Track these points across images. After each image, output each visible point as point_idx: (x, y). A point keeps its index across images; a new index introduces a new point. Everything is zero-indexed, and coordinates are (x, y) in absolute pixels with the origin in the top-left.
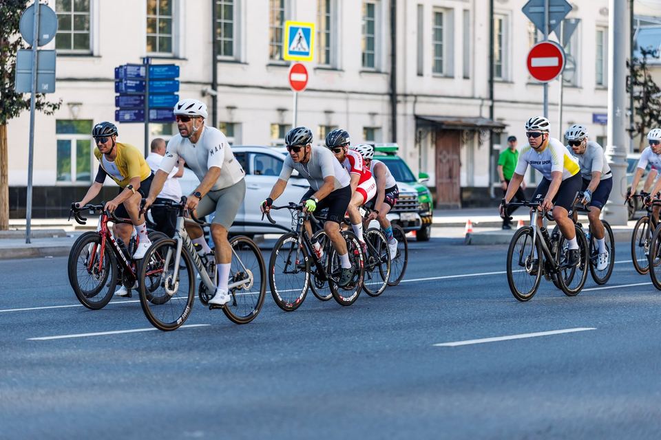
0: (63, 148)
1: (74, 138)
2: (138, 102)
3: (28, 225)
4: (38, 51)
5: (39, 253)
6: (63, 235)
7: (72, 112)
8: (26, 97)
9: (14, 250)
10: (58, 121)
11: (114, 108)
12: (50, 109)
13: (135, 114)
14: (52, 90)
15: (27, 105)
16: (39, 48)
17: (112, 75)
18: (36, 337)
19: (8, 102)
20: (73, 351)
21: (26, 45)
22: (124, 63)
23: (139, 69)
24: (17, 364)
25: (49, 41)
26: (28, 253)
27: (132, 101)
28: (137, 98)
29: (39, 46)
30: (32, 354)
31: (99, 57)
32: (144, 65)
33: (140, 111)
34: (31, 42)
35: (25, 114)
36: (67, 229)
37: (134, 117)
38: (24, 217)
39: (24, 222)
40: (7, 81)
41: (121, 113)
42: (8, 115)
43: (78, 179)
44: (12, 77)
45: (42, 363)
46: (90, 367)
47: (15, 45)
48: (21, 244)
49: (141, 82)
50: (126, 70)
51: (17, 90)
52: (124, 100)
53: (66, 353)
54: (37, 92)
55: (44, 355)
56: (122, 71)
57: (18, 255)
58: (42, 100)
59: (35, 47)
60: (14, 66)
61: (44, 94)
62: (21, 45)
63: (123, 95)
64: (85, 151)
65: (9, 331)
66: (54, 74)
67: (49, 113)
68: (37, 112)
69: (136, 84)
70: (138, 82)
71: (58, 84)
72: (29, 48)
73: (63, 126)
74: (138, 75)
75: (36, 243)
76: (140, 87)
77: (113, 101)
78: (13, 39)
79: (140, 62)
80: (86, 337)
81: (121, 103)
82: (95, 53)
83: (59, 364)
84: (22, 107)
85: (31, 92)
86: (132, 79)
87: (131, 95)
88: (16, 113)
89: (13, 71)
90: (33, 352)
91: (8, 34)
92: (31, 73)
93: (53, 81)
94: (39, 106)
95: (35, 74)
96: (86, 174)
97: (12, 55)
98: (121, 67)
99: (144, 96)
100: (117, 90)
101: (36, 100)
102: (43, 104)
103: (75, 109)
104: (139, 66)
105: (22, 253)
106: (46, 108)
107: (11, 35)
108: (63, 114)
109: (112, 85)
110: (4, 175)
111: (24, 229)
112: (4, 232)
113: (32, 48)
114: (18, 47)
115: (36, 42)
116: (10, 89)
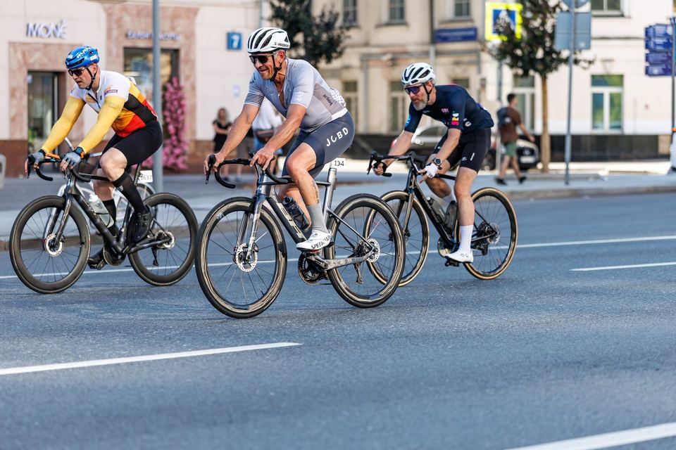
0: (597, 101)
1: (606, 91)
2: (665, 58)
3: (567, 169)
4: (577, 13)
5: (577, 194)
6: (597, 177)
7: (605, 67)
8: (565, 54)
9: (555, 191)
10: (593, 77)
11: (644, 64)
12: (586, 65)
13: (663, 69)
14: (588, 47)
15: (566, 61)
16: (576, 10)
17: (642, 34)
18: (578, 268)
19: (548, 59)
20: (611, 282)
21: (565, 7)
22: (652, 23)
23: (666, 29)
24: (562, 292)
25: (584, 4)
26: (567, 194)
27: (660, 57)
28: (665, 54)
29: (576, 8)
30: (575, 283)
31: (629, 17)
32: (672, 25)
33: (667, 66)
34: (569, 5)
35: (563, 69)
36: (602, 173)
37: (662, 72)
38: (562, 160)
39: (560, 166)
40: (547, 39)
41: (651, 68)
42: (548, 70)
43: (612, 127)
44: (552, 36)
45: (585, 292)
46: (629, 296)
47: (554, 9)
48: (560, 185)
49: (668, 40)
50: (654, 30)
51: (557, 47)
52: (653, 56)
53: (605, 283)
54: (575, 49)
55: (586, 284)
56: (651, 31)
57: (558, 195)
58: (579, 56)
60: (554, 27)
61: (580, 51)
62: (561, 9)
63: (653, 51)
64: (616, 101)
65: (554, 262)
66: (590, 34)
67: (584, 68)
68: (575, 68)
69: (665, 43)
70: (665, 40)
71: (593, 43)
72: (568, 11)
73: (597, 80)
74: (666, 34)
75: (575, 185)
76: (668, 45)
77: (643, 58)
79: (668, 22)
80: (623, 269)
81: (651, 59)
82: (626, 13)
83: (599, 292)
84: (561, 63)
85: (569, 48)
86: (660, 37)
87: (659, 52)
88: (556, 68)
89: (554, 32)
90: (576, 281)
92: (569, 33)
93: (589, 39)
94: (576, 62)
95: (572, 32)
96: (616, 123)
97: (553, 17)
98: (650, 27)
99: (671, 53)
100: (647, 46)
101: (573, 57)
102: (580, 61)
103: (608, 65)
104: (666, 26)
105: (561, 194)
106: (582, 64)
108: (598, 69)
109: (642, 43)
110: (545, 124)
111: (563, 172)
112: (545, 175)
113: (571, 11)
114: (558, 10)
115: (573, 5)
116: (551, 47)
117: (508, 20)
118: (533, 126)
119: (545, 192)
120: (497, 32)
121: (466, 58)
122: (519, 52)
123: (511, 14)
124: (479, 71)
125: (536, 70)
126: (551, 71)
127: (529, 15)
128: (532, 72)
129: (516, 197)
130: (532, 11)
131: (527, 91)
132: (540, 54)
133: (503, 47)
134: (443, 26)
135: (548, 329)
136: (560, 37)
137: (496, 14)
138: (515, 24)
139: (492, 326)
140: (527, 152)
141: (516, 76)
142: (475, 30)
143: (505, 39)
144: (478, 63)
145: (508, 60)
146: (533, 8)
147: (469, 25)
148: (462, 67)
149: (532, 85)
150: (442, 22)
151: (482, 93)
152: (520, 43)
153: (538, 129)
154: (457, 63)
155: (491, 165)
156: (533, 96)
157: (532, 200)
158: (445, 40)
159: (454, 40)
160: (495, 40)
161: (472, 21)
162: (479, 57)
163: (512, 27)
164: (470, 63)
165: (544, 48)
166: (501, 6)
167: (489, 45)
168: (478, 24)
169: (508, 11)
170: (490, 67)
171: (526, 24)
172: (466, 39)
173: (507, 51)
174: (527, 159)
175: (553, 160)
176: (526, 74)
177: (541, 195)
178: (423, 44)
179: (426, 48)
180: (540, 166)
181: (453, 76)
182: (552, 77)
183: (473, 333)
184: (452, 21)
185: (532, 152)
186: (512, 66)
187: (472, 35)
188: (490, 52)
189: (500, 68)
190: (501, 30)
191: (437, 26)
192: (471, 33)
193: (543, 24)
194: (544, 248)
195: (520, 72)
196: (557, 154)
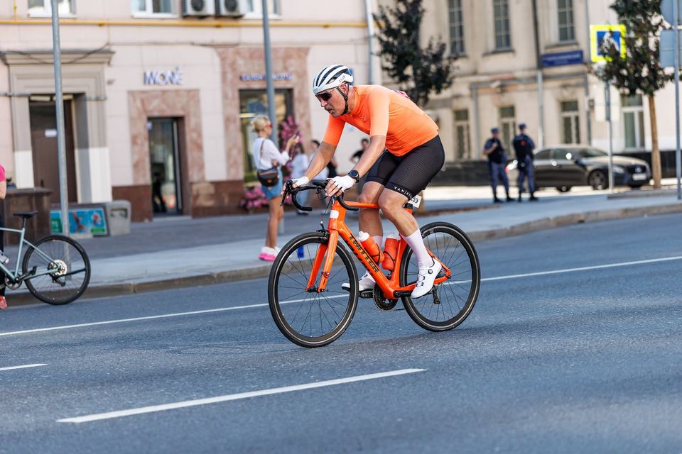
3: (679, 184)
4: (679, 30)
9: (668, 206)
15: (672, 77)
16: (679, 28)
21: (667, 25)
26: (681, 208)
29: (679, 25)
34: (672, 23)
35: (670, 86)
38: (674, 176)
39: (674, 181)
40: (652, 57)
42: (654, 88)
44: (657, 55)
47: (657, 26)
48: (673, 200)
51: (660, 65)
54: (680, 65)
57: (672, 210)
59: (676, 27)
60: (657, 44)
62: (664, 27)
65: (671, 276)
68: (680, 84)
72: (671, 28)
78: (655, 20)
84: (667, 80)
85: (674, 66)
88: (662, 86)
89: (657, 50)
91: (651, 16)
92: (673, 51)
94: (681, 78)
95: (677, 51)
97: (655, 35)
101: (680, 73)
105: (675, 209)
107: (653, 17)
110: (654, 141)
111: (676, 187)
112: (657, 191)
113: (673, 27)
114: (660, 28)
115: (676, 23)
116: (656, 65)
117: (612, 41)
118: (643, 144)
119: (659, 207)
120: (602, 53)
121: (573, 81)
122: (624, 72)
123: (615, 35)
124: (587, 93)
125: (641, 88)
126: (657, 88)
127: (632, 35)
128: (638, 91)
129: (630, 214)
130: (635, 31)
131: (635, 110)
132: (645, 72)
133: (608, 68)
134: (549, 51)
135: (668, 343)
136: (663, 54)
137: (600, 36)
138: (619, 45)
139: (613, 342)
140: (638, 170)
141: (623, 95)
142: (581, 52)
143: (610, 60)
144: (586, 85)
145: (614, 80)
146: (637, 29)
147: (574, 48)
148: (570, 90)
149: (641, 104)
150: (547, 47)
151: (592, 114)
152: (626, 63)
153: (649, 147)
154: (565, 86)
155: (604, 184)
156: (641, 114)
157: (646, 216)
158: (552, 64)
159: (561, 64)
160: (600, 62)
161: (577, 44)
162: (586, 78)
163: (617, 48)
164: (577, 86)
165: (649, 66)
166: (605, 28)
167: (595, 67)
168: (583, 46)
169: (611, 32)
170: (597, 88)
171: (630, 43)
172: (572, 62)
173: (614, 72)
174: (639, 177)
175: (665, 176)
176: (633, 92)
177: (655, 211)
178: (530, 69)
179: (533, 73)
180: (652, 182)
181: (562, 99)
182: (658, 94)
183: (594, 350)
184: (558, 46)
185: (644, 170)
186: (618, 87)
187: (578, 58)
188: (596, 74)
189: (607, 88)
190: (606, 51)
191: (543, 51)
192: (577, 56)
193: (646, 43)
194: (660, 263)
195: (627, 91)
196: (668, 170)
